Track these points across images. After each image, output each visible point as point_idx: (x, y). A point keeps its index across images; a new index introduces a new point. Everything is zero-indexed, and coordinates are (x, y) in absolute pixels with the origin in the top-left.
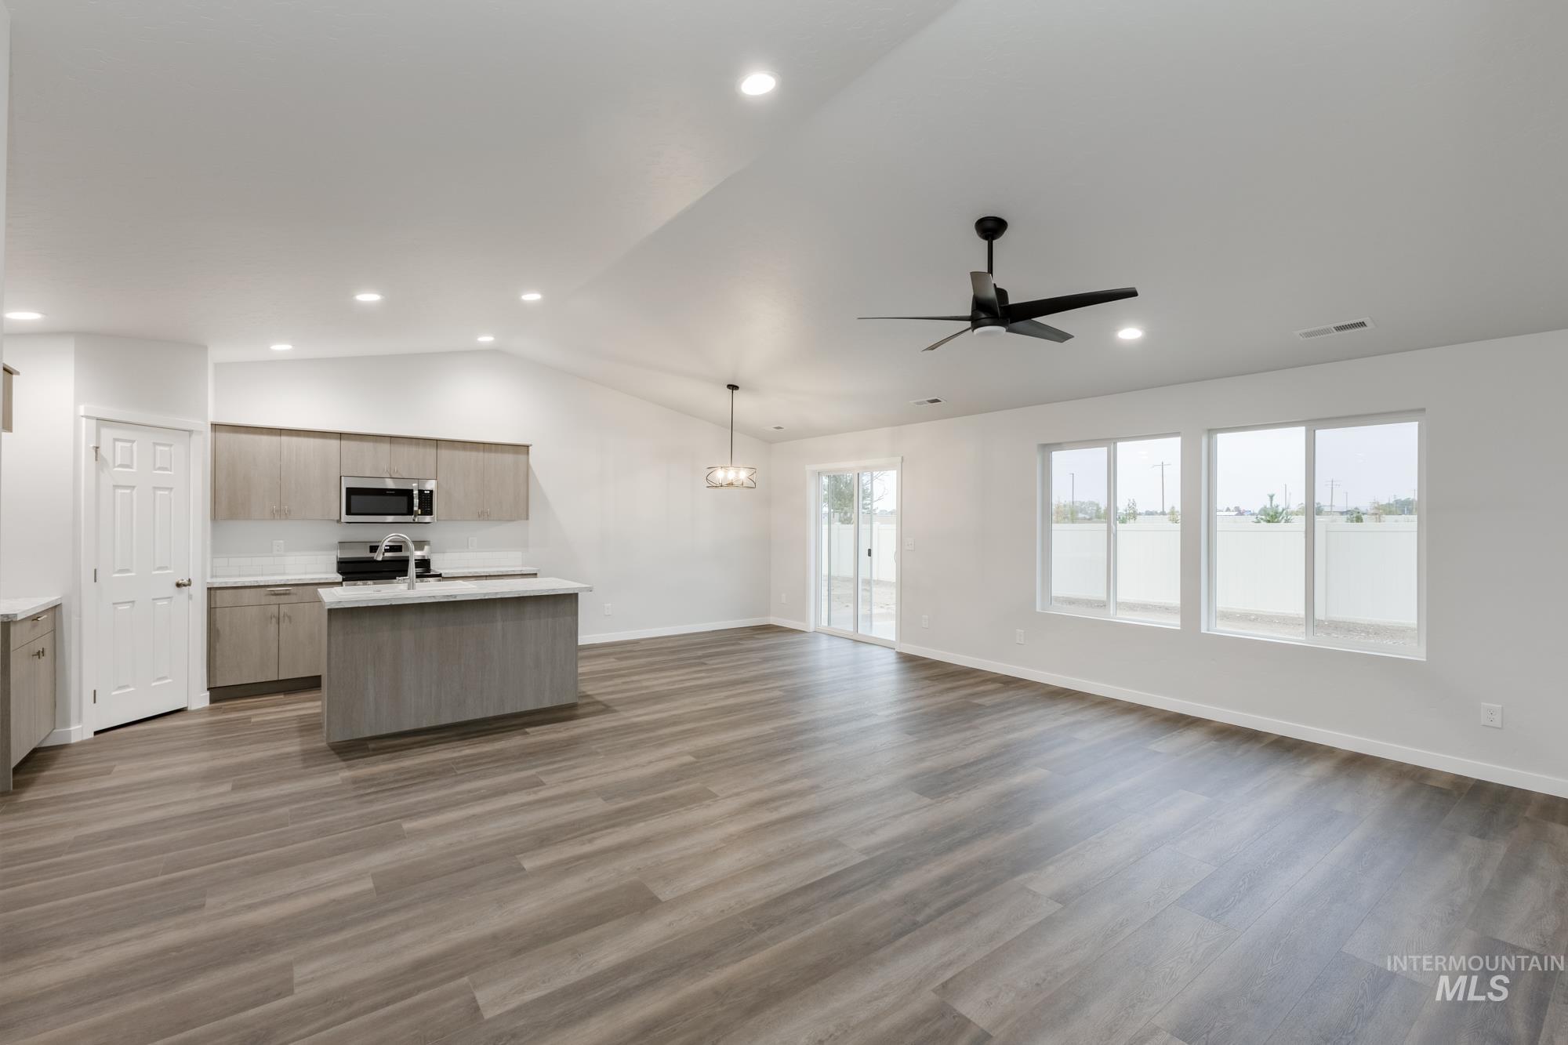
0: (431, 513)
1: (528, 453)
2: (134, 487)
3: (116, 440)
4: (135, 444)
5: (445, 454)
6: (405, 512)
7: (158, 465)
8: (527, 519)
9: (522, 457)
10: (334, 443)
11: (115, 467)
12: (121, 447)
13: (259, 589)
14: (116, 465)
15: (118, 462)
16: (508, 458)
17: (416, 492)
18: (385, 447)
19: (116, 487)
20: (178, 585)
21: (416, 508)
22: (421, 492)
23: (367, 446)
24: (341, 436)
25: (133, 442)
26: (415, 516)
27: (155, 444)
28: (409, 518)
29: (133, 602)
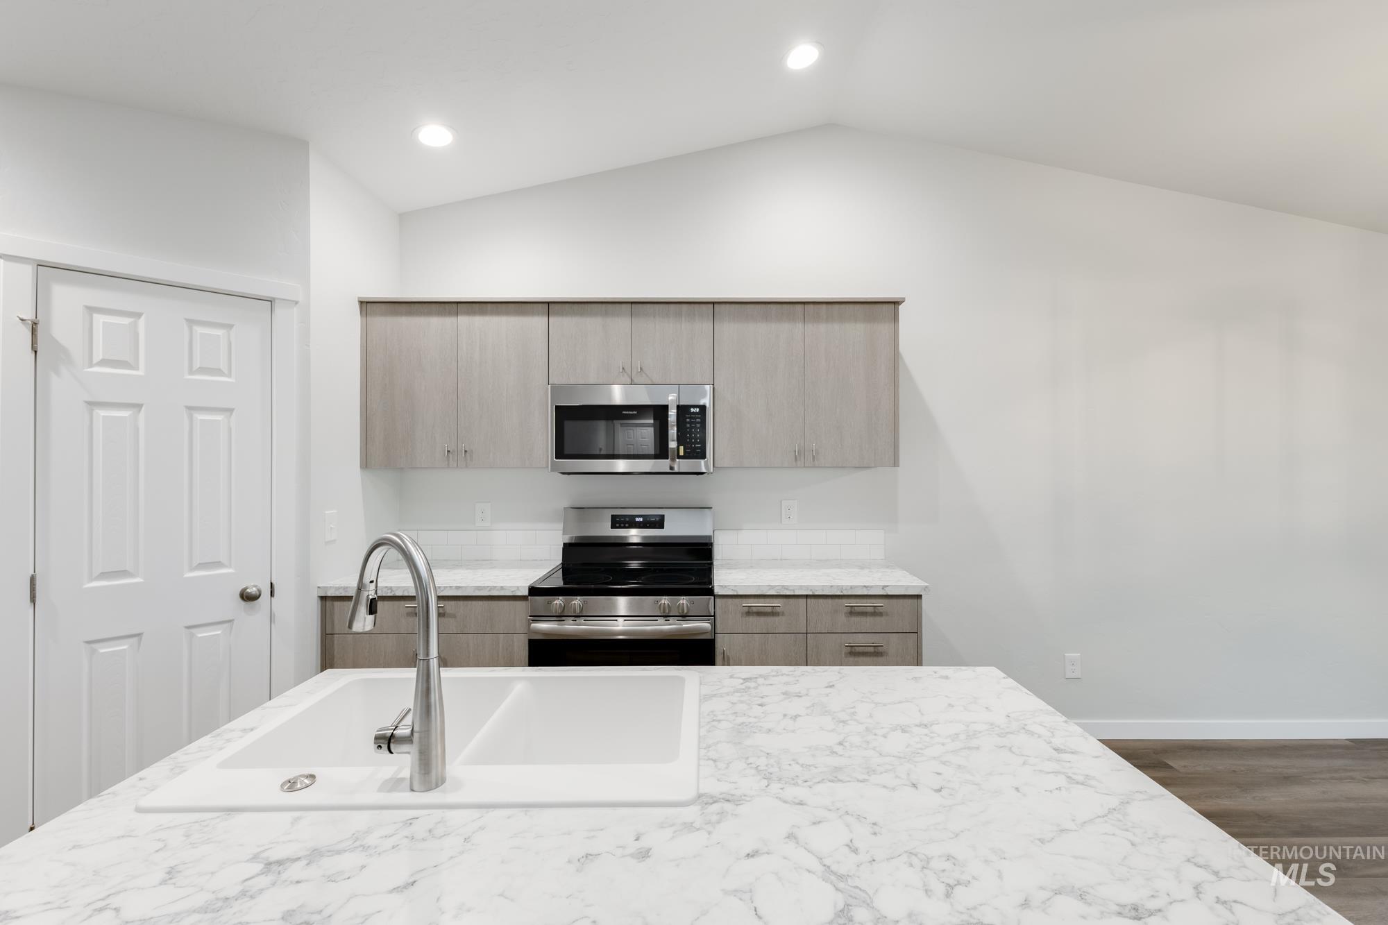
0: (702, 455)
1: (895, 318)
2: (139, 406)
3: (91, 310)
4: (142, 322)
5: (729, 329)
6: (652, 452)
7: (197, 365)
8: (896, 463)
9: (884, 329)
10: (537, 323)
11: (91, 365)
12: (104, 323)
13: (396, 603)
14: (95, 361)
15: (98, 355)
16: (854, 331)
17: (673, 413)
18: (620, 324)
19: (92, 405)
20: (248, 597)
21: (673, 445)
22: (683, 410)
23: (591, 324)
24: (548, 307)
25: (139, 315)
26: (673, 460)
27: (191, 322)
28: (663, 465)
29: (139, 635)
